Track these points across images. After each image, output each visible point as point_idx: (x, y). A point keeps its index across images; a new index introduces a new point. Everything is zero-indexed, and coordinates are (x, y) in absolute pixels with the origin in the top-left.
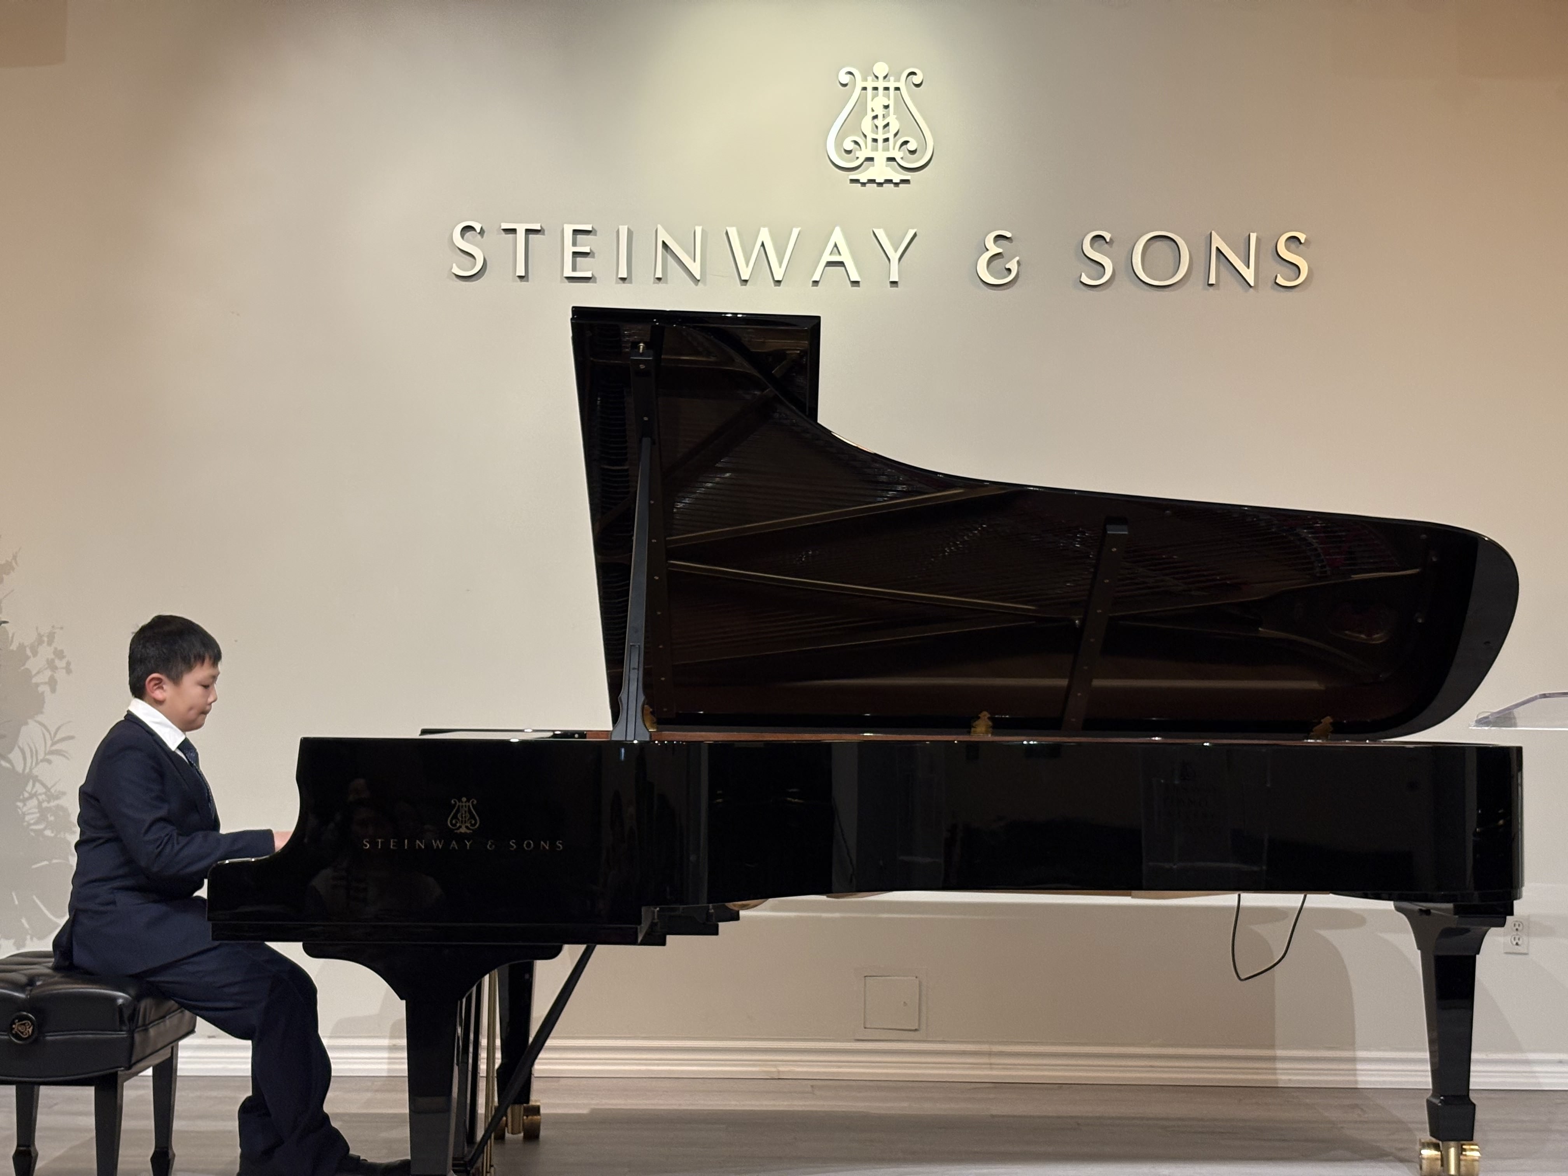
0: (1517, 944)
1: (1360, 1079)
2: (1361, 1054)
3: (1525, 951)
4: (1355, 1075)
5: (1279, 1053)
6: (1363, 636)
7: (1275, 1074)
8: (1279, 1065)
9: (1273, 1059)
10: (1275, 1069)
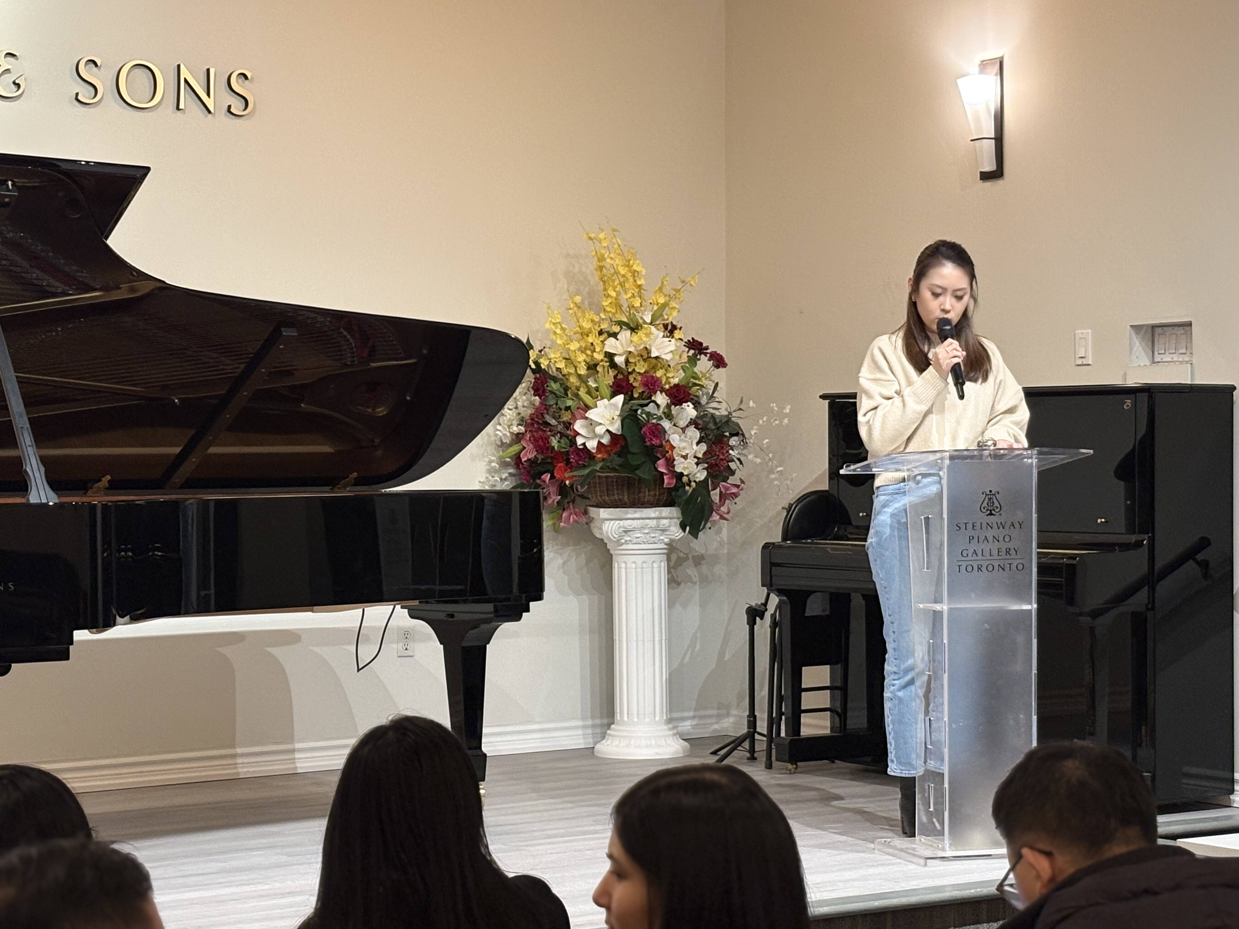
0: (406, 649)
1: (298, 765)
2: (298, 746)
3: (411, 654)
4: (294, 763)
5: (239, 751)
6: (370, 410)
7: (236, 768)
8: (239, 760)
9: (234, 756)
10: (236, 764)
